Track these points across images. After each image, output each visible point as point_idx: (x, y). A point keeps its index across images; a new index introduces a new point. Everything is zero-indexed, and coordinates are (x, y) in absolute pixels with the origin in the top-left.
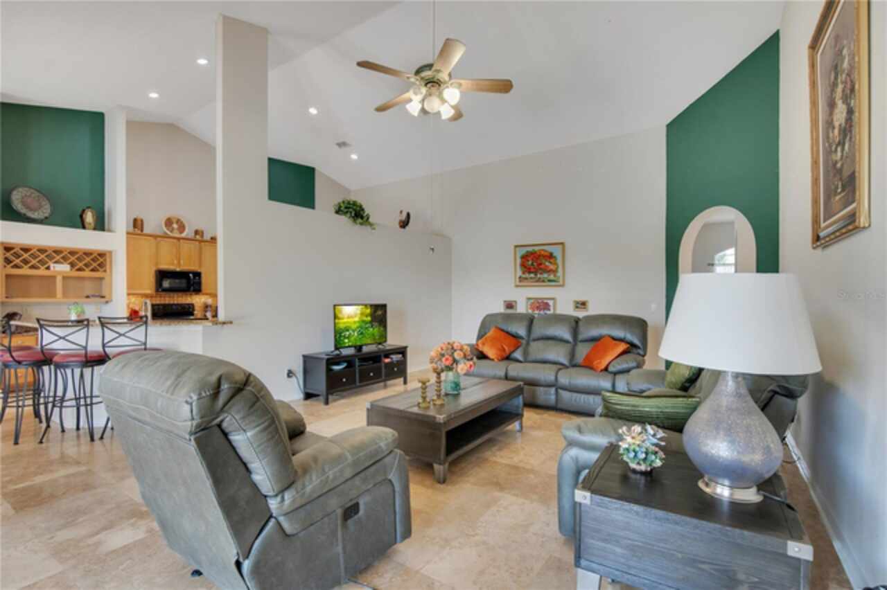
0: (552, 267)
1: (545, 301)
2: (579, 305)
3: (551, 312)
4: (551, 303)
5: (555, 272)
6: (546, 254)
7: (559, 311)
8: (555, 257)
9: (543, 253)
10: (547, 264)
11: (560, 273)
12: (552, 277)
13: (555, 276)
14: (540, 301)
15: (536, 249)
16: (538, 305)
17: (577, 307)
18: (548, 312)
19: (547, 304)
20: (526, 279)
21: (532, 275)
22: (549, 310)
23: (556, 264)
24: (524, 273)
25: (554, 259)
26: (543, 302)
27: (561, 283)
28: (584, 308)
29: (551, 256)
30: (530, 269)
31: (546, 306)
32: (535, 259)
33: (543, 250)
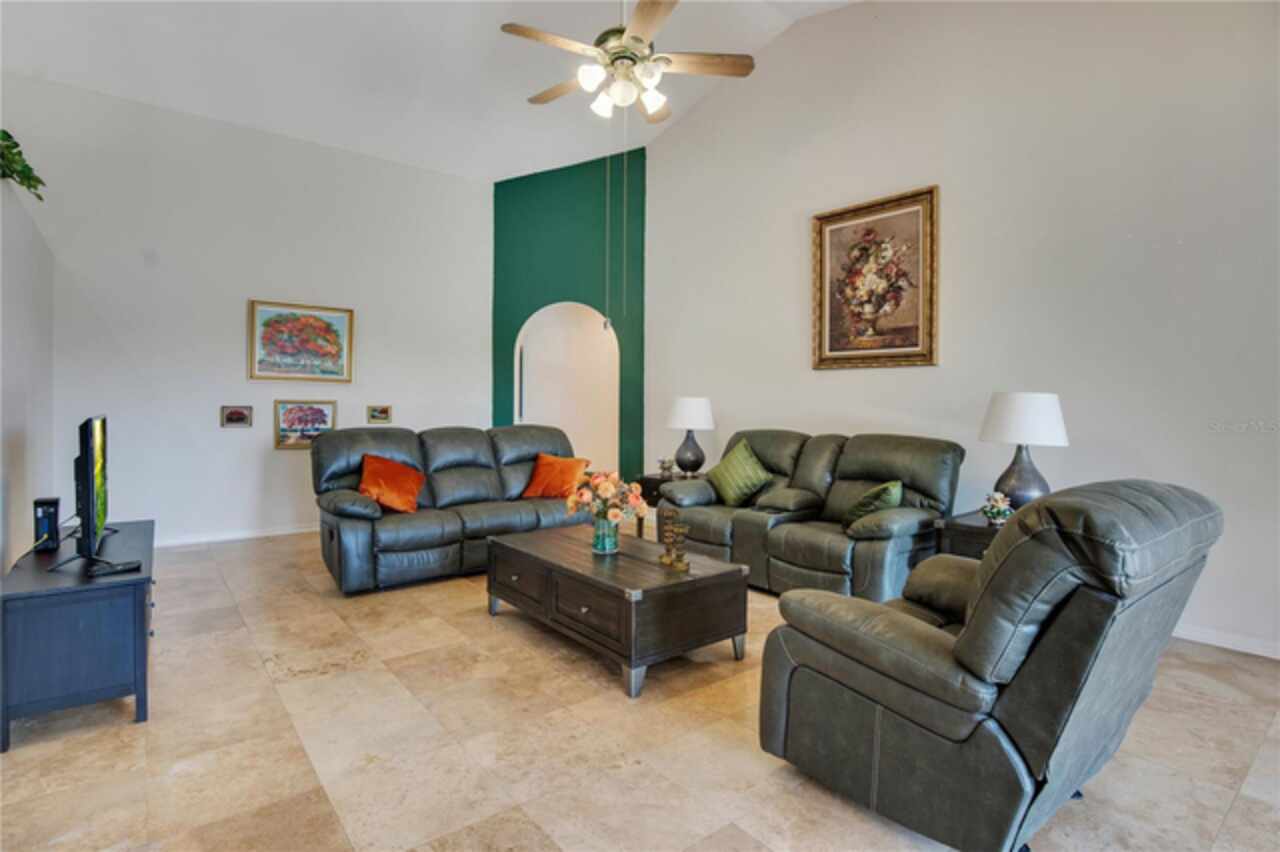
0: (329, 348)
1: (316, 406)
2: (376, 414)
3: (329, 425)
4: (327, 410)
5: (337, 356)
6: (316, 324)
7: (343, 424)
8: (335, 332)
9: (311, 321)
10: (320, 342)
11: (344, 361)
12: (329, 364)
13: (334, 363)
14: (306, 407)
15: (298, 312)
16: (301, 414)
17: (373, 417)
18: (322, 426)
19: (320, 412)
20: (274, 364)
21: (289, 360)
22: (324, 422)
23: (338, 345)
24: (269, 354)
25: (333, 335)
26: (311, 408)
27: (345, 376)
28: (385, 419)
29: (327, 329)
30: (283, 347)
31: (319, 417)
32: (295, 333)
33: (315, 318)
